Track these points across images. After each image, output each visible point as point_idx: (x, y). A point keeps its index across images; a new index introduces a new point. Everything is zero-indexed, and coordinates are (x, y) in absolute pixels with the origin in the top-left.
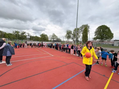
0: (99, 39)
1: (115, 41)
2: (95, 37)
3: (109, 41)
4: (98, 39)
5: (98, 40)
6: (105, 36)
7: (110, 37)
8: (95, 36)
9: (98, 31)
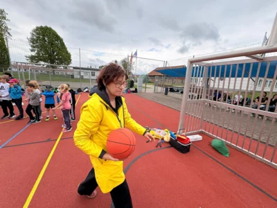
0: (45, 61)
1: (74, 68)
2: (34, 54)
3: (66, 68)
4: (41, 60)
5: (42, 63)
6: (57, 55)
7: (66, 60)
8: (32, 51)
9: (38, 37)
